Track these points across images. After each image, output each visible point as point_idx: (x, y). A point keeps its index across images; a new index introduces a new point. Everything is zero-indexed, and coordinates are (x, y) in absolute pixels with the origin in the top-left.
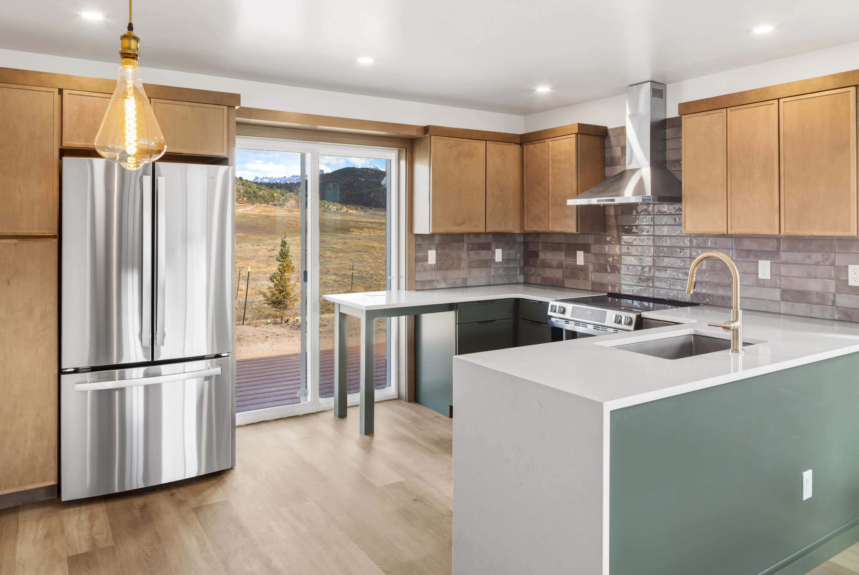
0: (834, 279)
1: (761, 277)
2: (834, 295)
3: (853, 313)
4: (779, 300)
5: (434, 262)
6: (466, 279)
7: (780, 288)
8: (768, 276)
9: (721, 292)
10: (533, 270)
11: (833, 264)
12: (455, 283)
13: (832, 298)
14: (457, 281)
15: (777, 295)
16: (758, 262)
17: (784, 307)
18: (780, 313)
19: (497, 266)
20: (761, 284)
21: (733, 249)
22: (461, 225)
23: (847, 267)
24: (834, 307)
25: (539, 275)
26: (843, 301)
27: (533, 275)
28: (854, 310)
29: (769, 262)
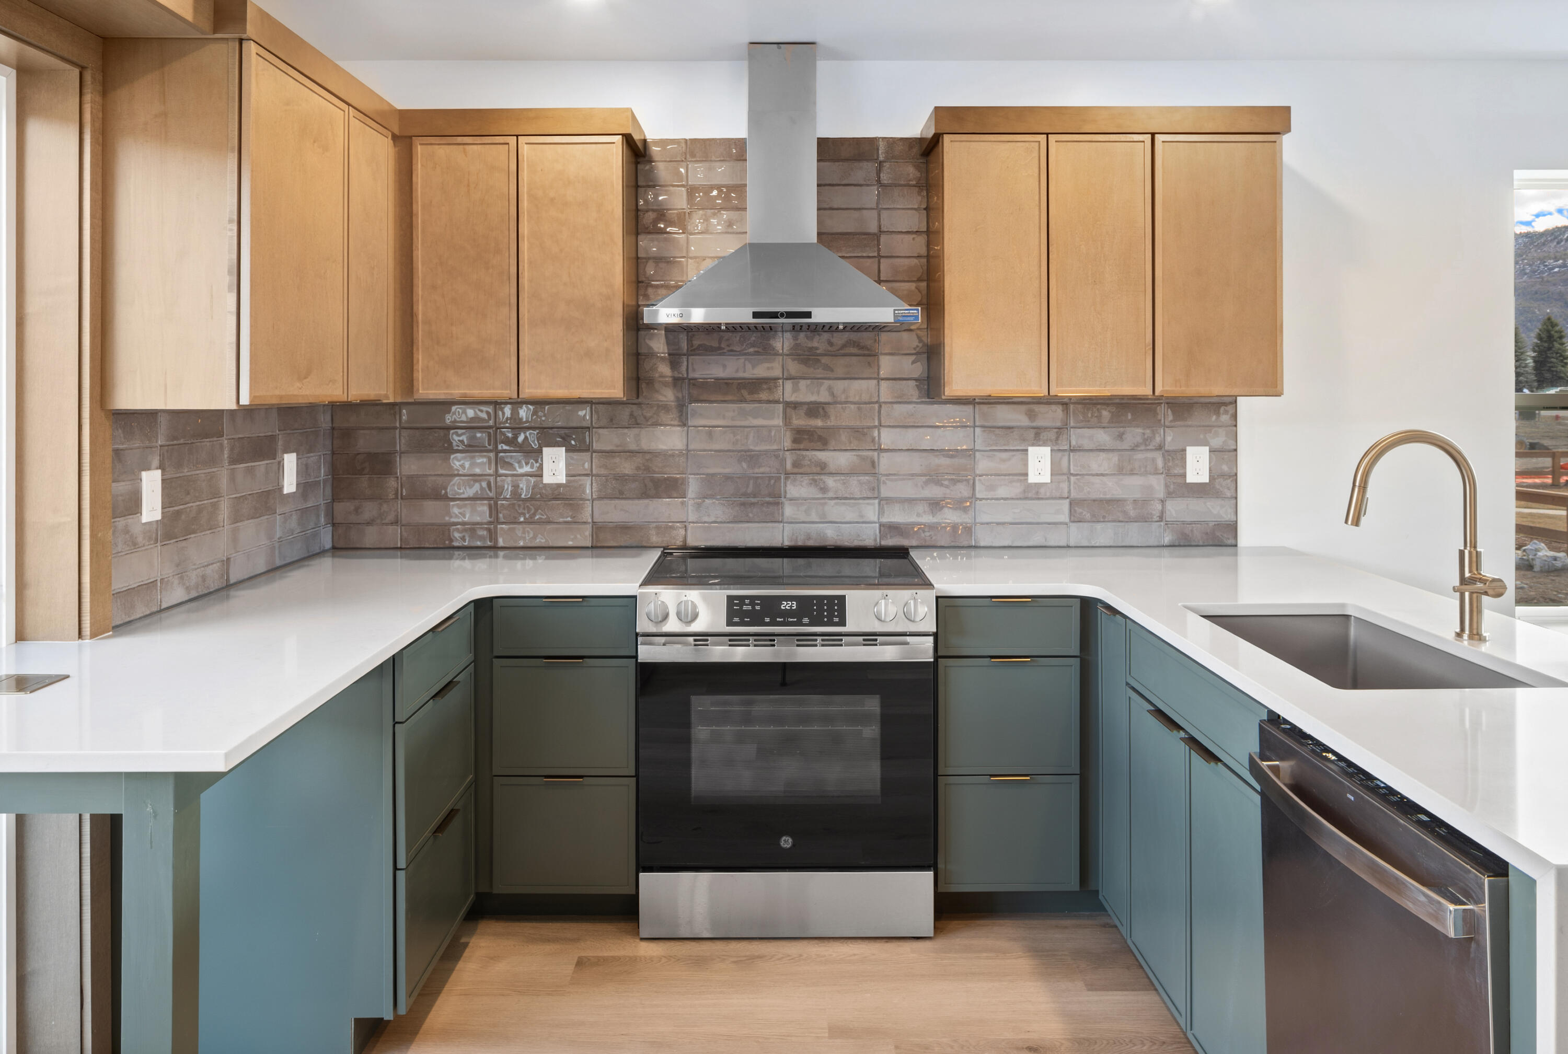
0: (1162, 473)
1: (1033, 478)
2: (1163, 502)
3: (1192, 531)
4: (1067, 520)
5: (158, 516)
6: (228, 559)
7: (1068, 498)
8: (1046, 478)
9: (950, 516)
10: (369, 510)
11: (1160, 448)
12: (204, 578)
13: (1159, 507)
14: (208, 571)
15: (1061, 511)
16: (1027, 450)
17: (1076, 534)
18: (1068, 547)
19: (286, 509)
20: (1034, 493)
21: (975, 426)
22: (305, 378)
23: (1185, 450)
24: (1162, 524)
25: (395, 522)
26: (1177, 509)
27: (369, 523)
28: (1194, 525)
29: (1048, 449)
